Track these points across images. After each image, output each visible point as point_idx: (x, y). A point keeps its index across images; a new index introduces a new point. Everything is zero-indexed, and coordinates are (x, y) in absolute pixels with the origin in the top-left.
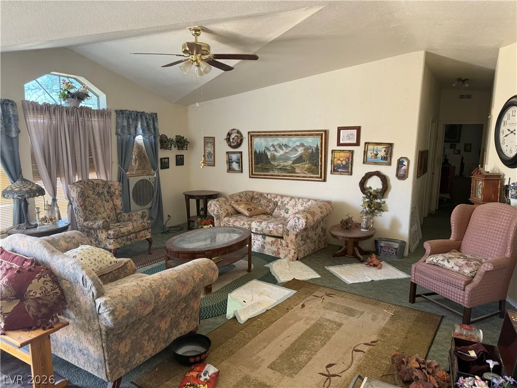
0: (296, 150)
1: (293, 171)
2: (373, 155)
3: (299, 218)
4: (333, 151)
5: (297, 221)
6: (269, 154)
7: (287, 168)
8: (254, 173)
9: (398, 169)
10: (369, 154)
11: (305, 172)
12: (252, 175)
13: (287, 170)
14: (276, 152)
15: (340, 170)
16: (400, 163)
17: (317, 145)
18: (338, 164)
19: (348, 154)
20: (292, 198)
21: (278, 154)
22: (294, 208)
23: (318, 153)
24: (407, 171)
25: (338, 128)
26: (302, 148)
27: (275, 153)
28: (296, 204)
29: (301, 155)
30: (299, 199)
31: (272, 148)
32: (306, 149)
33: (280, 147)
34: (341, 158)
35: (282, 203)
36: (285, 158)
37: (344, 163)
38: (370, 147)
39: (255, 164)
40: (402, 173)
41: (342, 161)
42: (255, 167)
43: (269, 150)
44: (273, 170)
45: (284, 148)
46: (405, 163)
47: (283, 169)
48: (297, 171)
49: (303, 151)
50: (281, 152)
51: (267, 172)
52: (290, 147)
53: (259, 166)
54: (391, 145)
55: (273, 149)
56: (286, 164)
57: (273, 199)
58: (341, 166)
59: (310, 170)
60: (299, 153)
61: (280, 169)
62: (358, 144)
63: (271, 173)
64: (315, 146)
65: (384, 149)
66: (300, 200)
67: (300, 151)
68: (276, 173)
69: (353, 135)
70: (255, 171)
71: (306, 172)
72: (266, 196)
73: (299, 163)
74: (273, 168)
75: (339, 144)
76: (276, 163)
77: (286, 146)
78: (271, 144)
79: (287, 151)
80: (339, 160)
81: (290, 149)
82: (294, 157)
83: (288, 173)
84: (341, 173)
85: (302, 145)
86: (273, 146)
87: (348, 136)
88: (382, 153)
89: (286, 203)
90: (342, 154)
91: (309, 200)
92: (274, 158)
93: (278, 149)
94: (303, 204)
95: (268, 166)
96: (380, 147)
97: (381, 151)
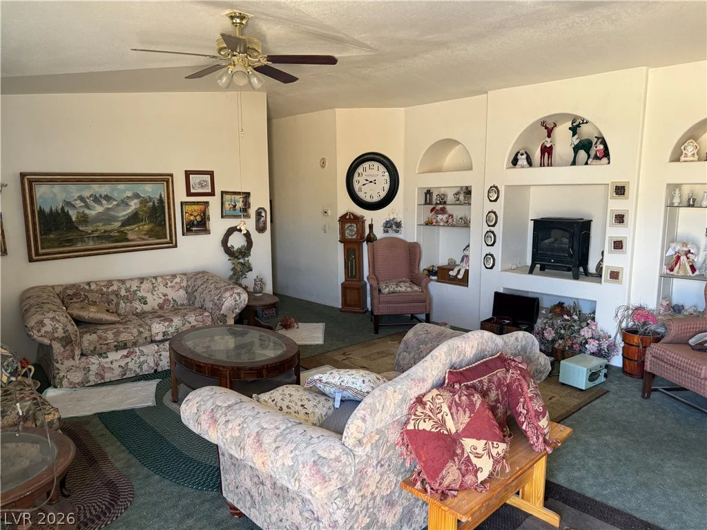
0: (127, 205)
1: (123, 237)
2: (231, 206)
3: (239, 294)
4: (182, 203)
5: (238, 298)
6: (73, 215)
7: (112, 234)
8: (41, 251)
9: (258, 221)
10: (227, 206)
11: (143, 237)
12: (34, 256)
13: (112, 237)
14: (89, 209)
15: (194, 229)
16: (259, 214)
17: (161, 196)
18: (191, 221)
19: (201, 207)
20: (142, 280)
21: (91, 213)
22: (154, 293)
23: (164, 207)
24: (265, 223)
25: (186, 171)
26: (136, 201)
27: (87, 211)
28: (154, 287)
29: (137, 212)
30: (155, 278)
31: (78, 202)
32: (144, 202)
33: (97, 200)
34: (194, 213)
35: (127, 290)
36: (107, 217)
37: (198, 218)
38: (227, 197)
39: (41, 234)
40: (261, 225)
41: (195, 216)
42: (41, 239)
43: (73, 206)
44: (83, 241)
45: (104, 202)
46: (263, 214)
47: (105, 237)
48: (130, 236)
49: (138, 206)
50: (99, 209)
51: (70, 246)
52: (115, 200)
53: (52, 236)
54: (249, 194)
55: (82, 204)
56: (108, 228)
57: (105, 290)
58: (195, 222)
59: (151, 234)
60: (133, 208)
61: (97, 236)
62: (212, 194)
63: (79, 246)
64: (158, 197)
65: (241, 200)
66: (159, 280)
67: (134, 205)
68: (91, 245)
69: (206, 181)
70: (42, 248)
71: (146, 237)
72: (87, 287)
73: (134, 224)
74: (83, 237)
75: (189, 194)
76: (89, 229)
77: (108, 198)
78: (76, 195)
79: (110, 206)
80: (191, 215)
81: (115, 203)
82: (124, 216)
83: (116, 241)
84: (197, 233)
85: (137, 196)
86: (82, 199)
87: (200, 183)
88: (240, 205)
89: (136, 288)
90: (196, 207)
91: (174, 276)
92: (84, 219)
93: (92, 204)
94: (167, 284)
95: (72, 235)
96: (237, 197)
97: (239, 202)
